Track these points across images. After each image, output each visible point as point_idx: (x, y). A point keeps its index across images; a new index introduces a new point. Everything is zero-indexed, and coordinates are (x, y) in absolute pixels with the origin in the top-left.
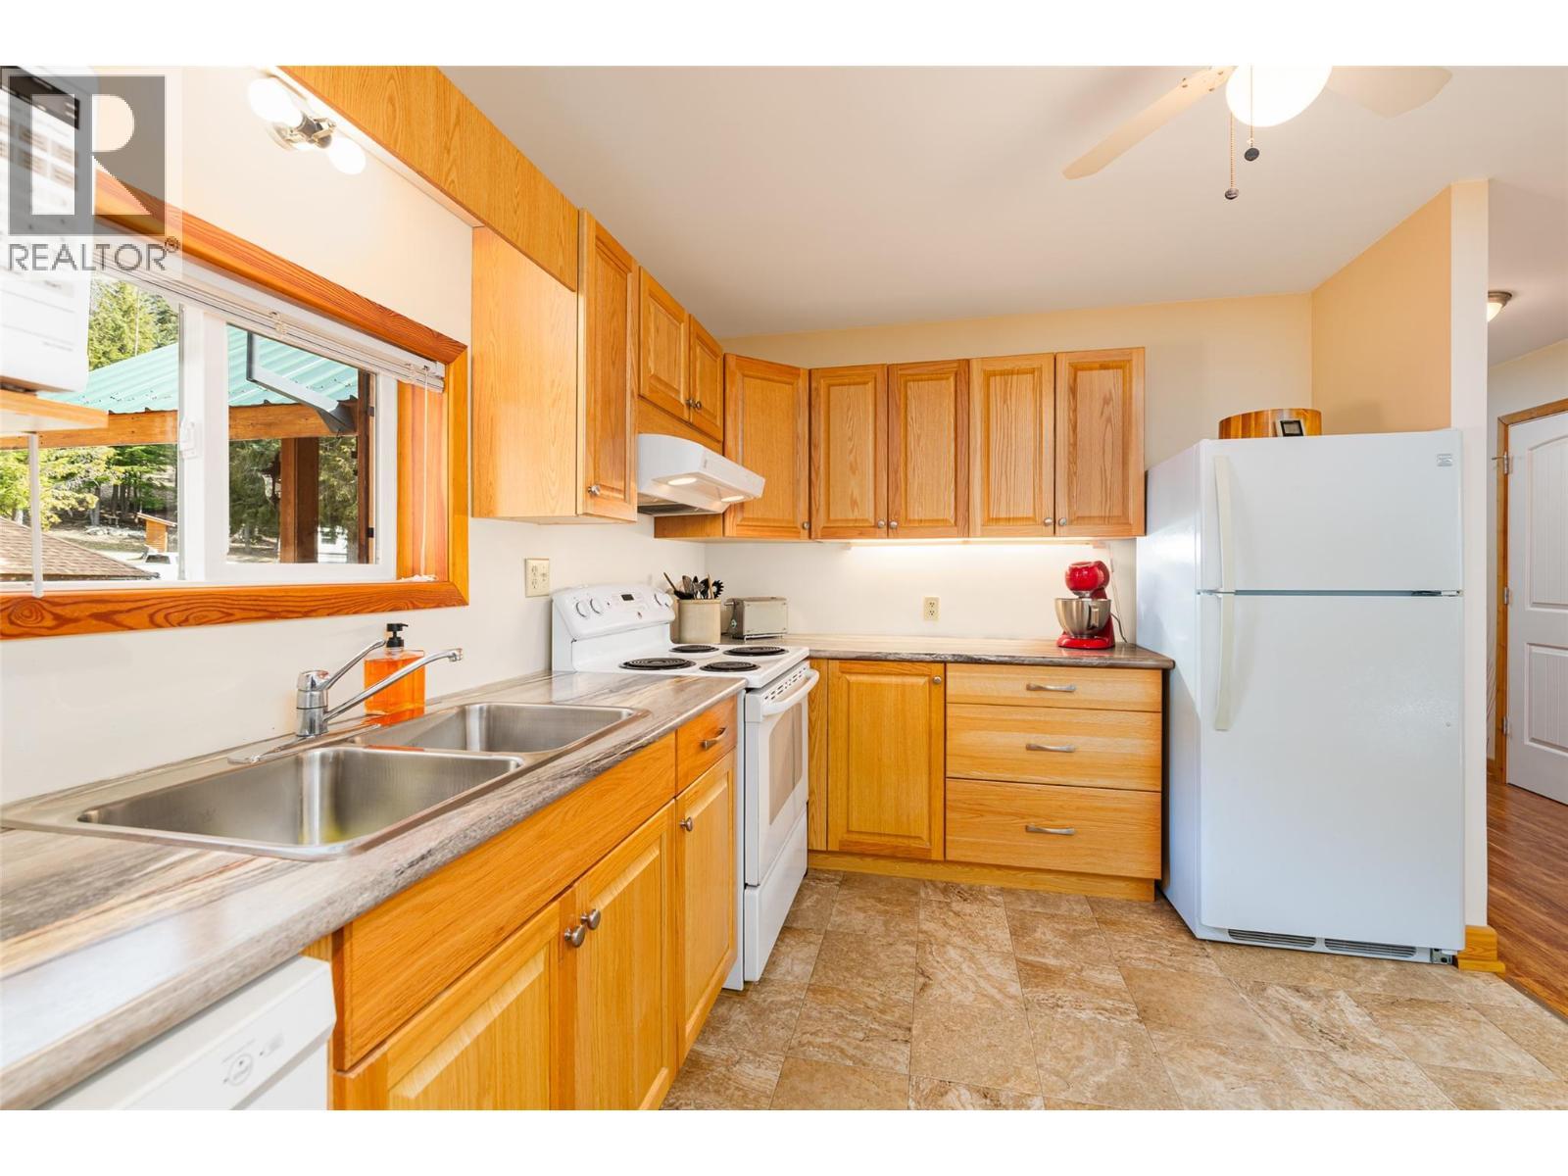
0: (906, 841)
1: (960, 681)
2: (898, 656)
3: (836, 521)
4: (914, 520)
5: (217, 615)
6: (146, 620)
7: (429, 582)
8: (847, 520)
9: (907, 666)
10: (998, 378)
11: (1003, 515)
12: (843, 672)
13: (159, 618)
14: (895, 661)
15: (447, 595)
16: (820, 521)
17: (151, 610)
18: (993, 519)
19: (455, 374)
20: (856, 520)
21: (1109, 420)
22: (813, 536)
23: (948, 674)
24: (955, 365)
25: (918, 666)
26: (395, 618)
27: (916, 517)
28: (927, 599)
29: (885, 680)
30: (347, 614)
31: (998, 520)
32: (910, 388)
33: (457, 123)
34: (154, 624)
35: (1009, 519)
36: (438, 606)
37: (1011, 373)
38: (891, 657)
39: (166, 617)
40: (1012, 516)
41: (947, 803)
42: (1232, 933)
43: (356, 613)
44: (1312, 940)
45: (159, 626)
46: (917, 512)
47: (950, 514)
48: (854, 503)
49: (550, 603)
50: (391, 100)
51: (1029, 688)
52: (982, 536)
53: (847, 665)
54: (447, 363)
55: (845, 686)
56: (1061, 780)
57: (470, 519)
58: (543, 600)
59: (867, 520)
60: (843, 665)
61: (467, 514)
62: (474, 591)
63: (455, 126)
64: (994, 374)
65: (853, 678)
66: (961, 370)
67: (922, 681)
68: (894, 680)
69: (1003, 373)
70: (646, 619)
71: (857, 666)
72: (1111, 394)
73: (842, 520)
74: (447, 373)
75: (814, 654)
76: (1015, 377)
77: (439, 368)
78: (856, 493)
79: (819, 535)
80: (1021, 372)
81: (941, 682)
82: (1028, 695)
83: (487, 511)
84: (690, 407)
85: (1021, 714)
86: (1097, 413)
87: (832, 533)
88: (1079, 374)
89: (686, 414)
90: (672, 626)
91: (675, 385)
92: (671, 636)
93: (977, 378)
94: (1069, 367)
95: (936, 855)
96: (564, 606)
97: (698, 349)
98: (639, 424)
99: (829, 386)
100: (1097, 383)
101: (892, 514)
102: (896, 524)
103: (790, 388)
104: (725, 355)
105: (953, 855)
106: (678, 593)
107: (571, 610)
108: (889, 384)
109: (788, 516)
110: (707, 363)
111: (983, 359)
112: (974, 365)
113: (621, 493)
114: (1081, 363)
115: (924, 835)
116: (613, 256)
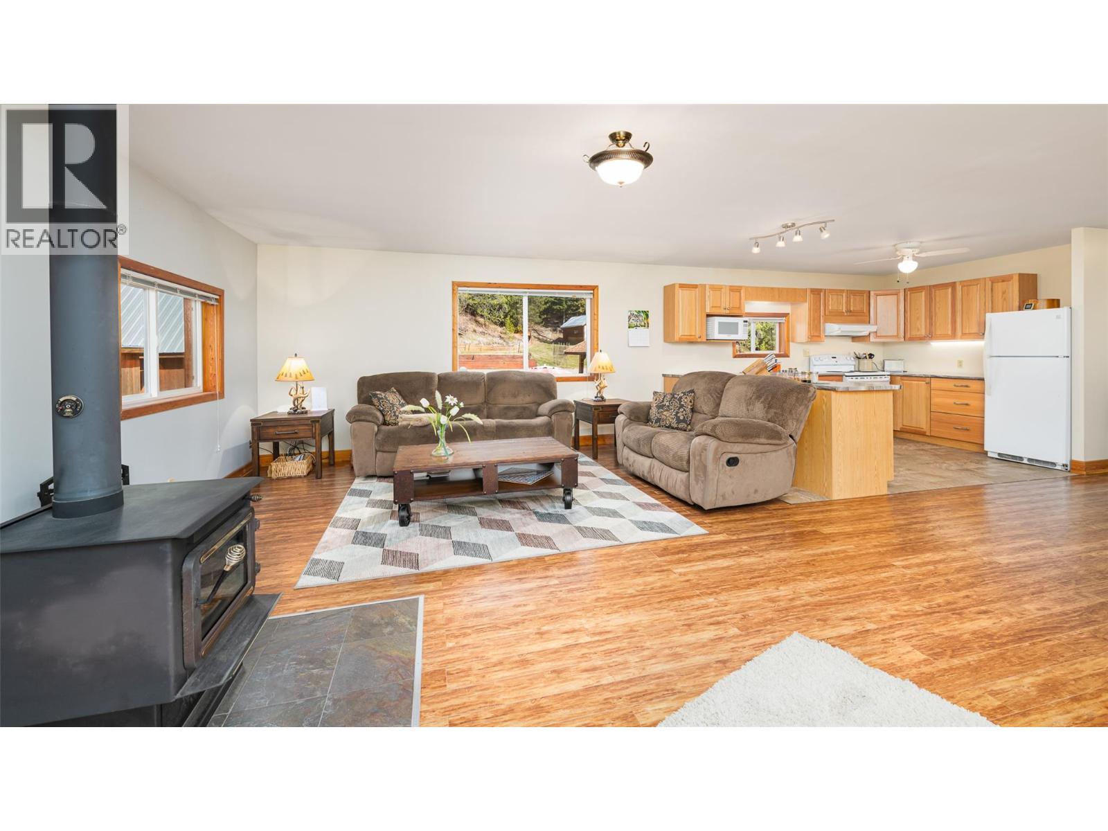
0: (920, 429)
1: (935, 383)
3: (913, 335)
4: (938, 334)
8: (917, 336)
9: (919, 379)
10: (965, 287)
11: (967, 332)
12: (902, 380)
15: (786, 356)
16: (908, 335)
18: (964, 334)
19: (787, 319)
20: (919, 335)
22: (906, 340)
23: (931, 381)
24: (951, 284)
29: (914, 382)
31: (966, 334)
32: (936, 293)
35: (969, 334)
36: (784, 357)
37: (970, 285)
38: (914, 376)
40: (970, 332)
41: (931, 419)
42: (999, 454)
44: (1021, 458)
46: (938, 332)
47: (950, 332)
48: (918, 330)
49: (810, 359)
51: (955, 386)
53: (902, 378)
54: (785, 317)
55: (902, 383)
56: (966, 414)
57: (790, 343)
58: (809, 357)
59: (922, 335)
62: (791, 354)
63: (781, 292)
65: (904, 382)
66: (953, 285)
67: (924, 383)
68: (916, 382)
69: (967, 286)
70: (838, 363)
71: (905, 378)
72: (1005, 290)
73: (915, 336)
74: (785, 319)
75: (892, 374)
78: (919, 326)
79: (908, 340)
80: (974, 285)
81: (929, 383)
82: (955, 388)
83: (793, 341)
84: (847, 312)
85: (953, 394)
86: (1000, 297)
87: (912, 339)
88: (994, 284)
89: (846, 314)
90: (855, 365)
91: (841, 309)
92: (855, 368)
93: (959, 288)
94: (990, 282)
95: (928, 434)
96: (813, 358)
97: (852, 297)
98: (825, 322)
99: (910, 294)
100: (999, 287)
101: (931, 333)
102: (931, 336)
103: (896, 296)
104: (869, 292)
105: (933, 434)
106: (857, 357)
107: (813, 360)
108: (930, 290)
109: (895, 334)
110: (858, 298)
111: (961, 282)
112: (958, 284)
113: (819, 336)
114: (994, 280)
115: (924, 428)
116: (816, 292)
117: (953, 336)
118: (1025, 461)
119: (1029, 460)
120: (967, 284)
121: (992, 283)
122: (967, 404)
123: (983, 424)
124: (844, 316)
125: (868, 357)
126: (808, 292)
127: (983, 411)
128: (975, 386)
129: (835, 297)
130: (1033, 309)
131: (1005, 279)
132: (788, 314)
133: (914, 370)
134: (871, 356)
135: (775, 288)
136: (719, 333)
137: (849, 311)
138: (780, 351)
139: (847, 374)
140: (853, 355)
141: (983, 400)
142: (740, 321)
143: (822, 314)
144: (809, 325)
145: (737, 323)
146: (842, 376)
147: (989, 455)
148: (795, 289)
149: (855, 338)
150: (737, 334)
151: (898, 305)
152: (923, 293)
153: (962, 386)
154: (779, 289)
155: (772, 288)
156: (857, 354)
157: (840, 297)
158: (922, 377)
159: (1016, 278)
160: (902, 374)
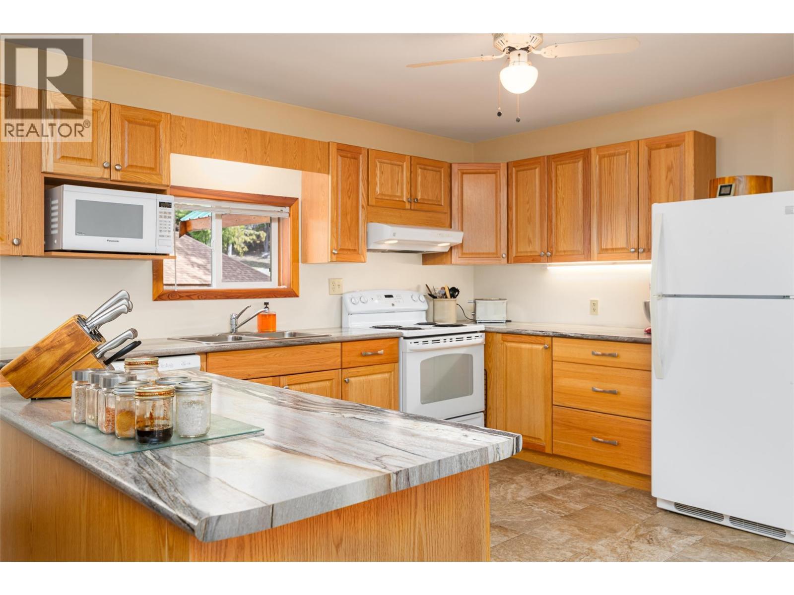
0: (534, 440)
1: (560, 349)
2: (526, 332)
3: (521, 252)
4: (561, 251)
5: (213, 297)
6: (197, 297)
7: (285, 288)
8: (527, 252)
9: (533, 339)
10: (606, 159)
11: (609, 247)
12: (504, 341)
13: (200, 297)
14: (525, 335)
15: (291, 293)
16: (513, 253)
17: (198, 295)
18: (604, 249)
19: (293, 210)
20: (531, 252)
21: (671, 182)
22: (509, 262)
23: (553, 343)
24: (582, 153)
25: (539, 338)
26: (266, 300)
27: (562, 250)
28: (591, 301)
29: (523, 346)
30: (251, 298)
31: (607, 250)
32: (558, 169)
33: (269, 142)
34: (199, 299)
35: (613, 249)
36: (285, 297)
37: (614, 155)
38: (523, 332)
39: (201, 297)
40: (614, 247)
41: (553, 420)
42: (677, 505)
43: (253, 298)
44: (721, 516)
45: (200, 299)
46: (563, 246)
47: (580, 247)
49: (341, 298)
50: (246, 150)
51: (593, 354)
52: (598, 260)
53: (506, 337)
54: (290, 206)
55: (505, 348)
56: (613, 411)
57: (300, 264)
58: (339, 297)
59: (536, 252)
60: (503, 336)
61: (298, 261)
62: (301, 293)
63: (269, 143)
64: (604, 156)
65: (509, 344)
66: (585, 154)
67: (541, 347)
68: (527, 345)
69: (611, 156)
70: (396, 308)
71: (510, 337)
72: (672, 164)
73: (524, 252)
74: (290, 210)
75: (488, 330)
76: (615, 157)
77: (287, 209)
78: (531, 236)
79: (512, 261)
80: (619, 154)
81: (550, 349)
82: (597, 358)
83: (305, 261)
84: (410, 202)
85: (589, 370)
86: (664, 177)
87: (519, 260)
88: (653, 152)
89: (408, 206)
90: (427, 311)
91: (399, 194)
92: (427, 318)
93: (595, 159)
94: (646, 148)
95: (548, 450)
96: (347, 298)
97: (419, 171)
98: (368, 220)
99: (517, 171)
100: (663, 157)
101: (549, 248)
102: (550, 254)
103: (494, 175)
104: (451, 165)
105: (556, 451)
106: (431, 295)
107: (348, 301)
108: (549, 165)
109: (493, 250)
110: (430, 175)
111: (598, 148)
112: (593, 152)
113: (355, 251)
114: (654, 145)
115: (542, 438)
116: (349, 152)
117: (586, 255)
118: (726, 522)
119: (732, 519)
120: (610, 153)
121: (650, 150)
122: (614, 393)
123: (649, 434)
124: (405, 209)
125: (448, 294)
126: (333, 150)
127: (648, 407)
128: (629, 354)
129: (387, 168)
130: (734, 195)
131: (672, 142)
132: (297, 199)
133: (524, 322)
134: (454, 292)
135: (256, 131)
136: (79, 232)
137: (413, 200)
138: (279, 285)
139: (406, 333)
140: (424, 291)
141: (648, 384)
142: (148, 202)
143: (362, 201)
144: (334, 223)
145: (140, 209)
146: (398, 338)
147: (660, 505)
148: (304, 140)
149: (429, 258)
150: (141, 236)
151: (496, 192)
152: (537, 170)
153: (603, 355)
154: (264, 134)
155: (248, 131)
156: (431, 288)
157: (396, 168)
158: (538, 336)
159: (690, 141)
160: (503, 327)
